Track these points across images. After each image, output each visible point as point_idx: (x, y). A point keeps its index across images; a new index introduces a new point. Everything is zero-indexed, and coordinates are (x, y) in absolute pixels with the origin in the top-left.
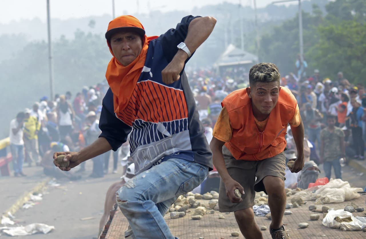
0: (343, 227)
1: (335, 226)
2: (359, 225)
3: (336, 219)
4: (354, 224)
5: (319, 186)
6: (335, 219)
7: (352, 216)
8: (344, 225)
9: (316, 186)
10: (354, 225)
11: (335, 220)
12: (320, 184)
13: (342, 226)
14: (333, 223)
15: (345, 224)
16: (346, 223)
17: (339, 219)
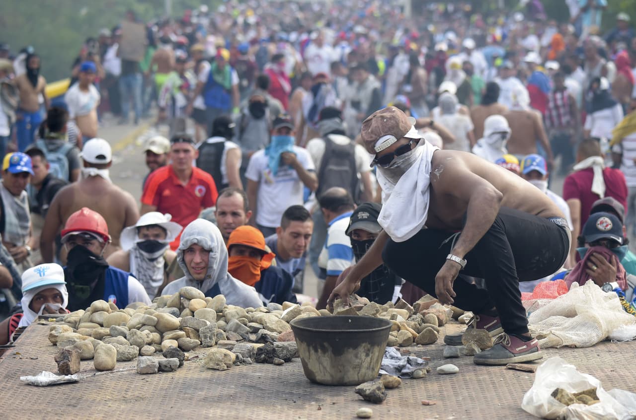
0: (573, 416)
1: (553, 413)
2: (615, 414)
3: (559, 396)
4: (601, 412)
5: (540, 301)
6: (555, 394)
7: (600, 387)
8: (578, 413)
9: (534, 300)
10: (603, 414)
11: (552, 398)
12: (544, 296)
13: (571, 416)
14: (546, 407)
15: (579, 410)
16: (581, 408)
17: (566, 397)
